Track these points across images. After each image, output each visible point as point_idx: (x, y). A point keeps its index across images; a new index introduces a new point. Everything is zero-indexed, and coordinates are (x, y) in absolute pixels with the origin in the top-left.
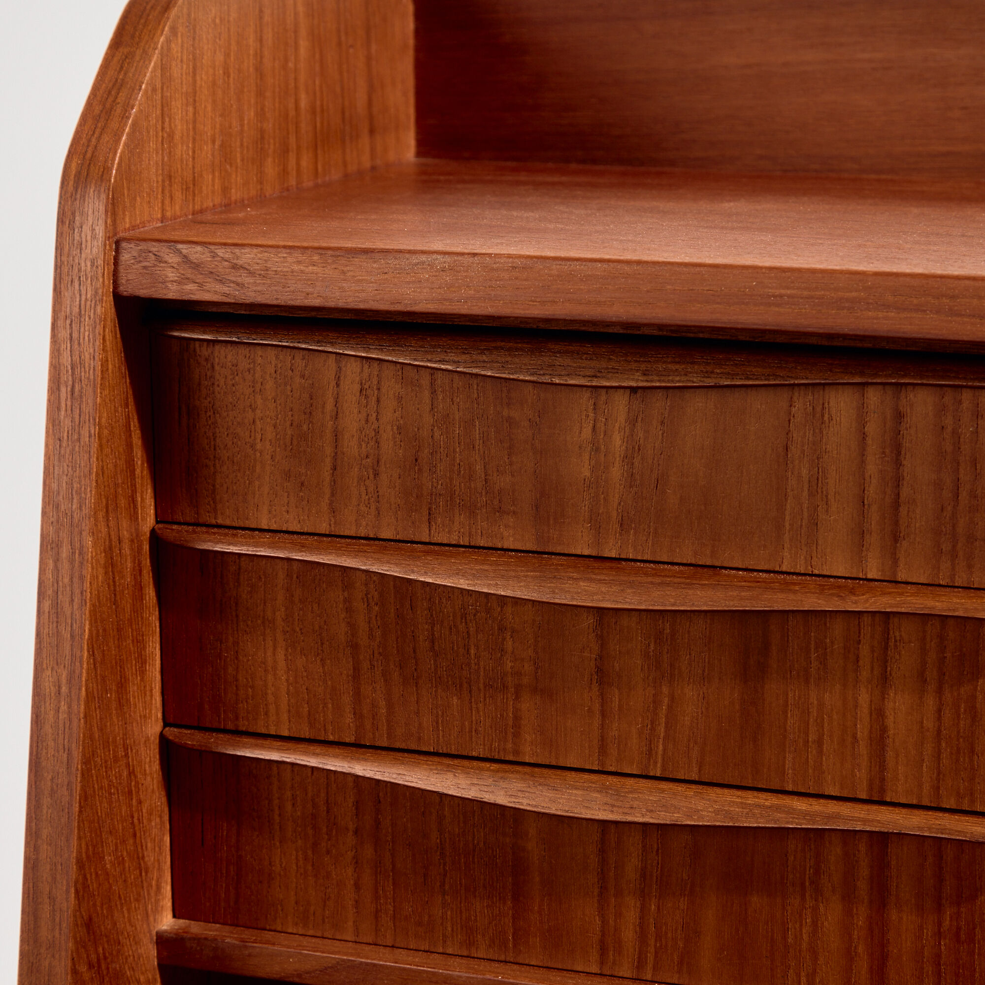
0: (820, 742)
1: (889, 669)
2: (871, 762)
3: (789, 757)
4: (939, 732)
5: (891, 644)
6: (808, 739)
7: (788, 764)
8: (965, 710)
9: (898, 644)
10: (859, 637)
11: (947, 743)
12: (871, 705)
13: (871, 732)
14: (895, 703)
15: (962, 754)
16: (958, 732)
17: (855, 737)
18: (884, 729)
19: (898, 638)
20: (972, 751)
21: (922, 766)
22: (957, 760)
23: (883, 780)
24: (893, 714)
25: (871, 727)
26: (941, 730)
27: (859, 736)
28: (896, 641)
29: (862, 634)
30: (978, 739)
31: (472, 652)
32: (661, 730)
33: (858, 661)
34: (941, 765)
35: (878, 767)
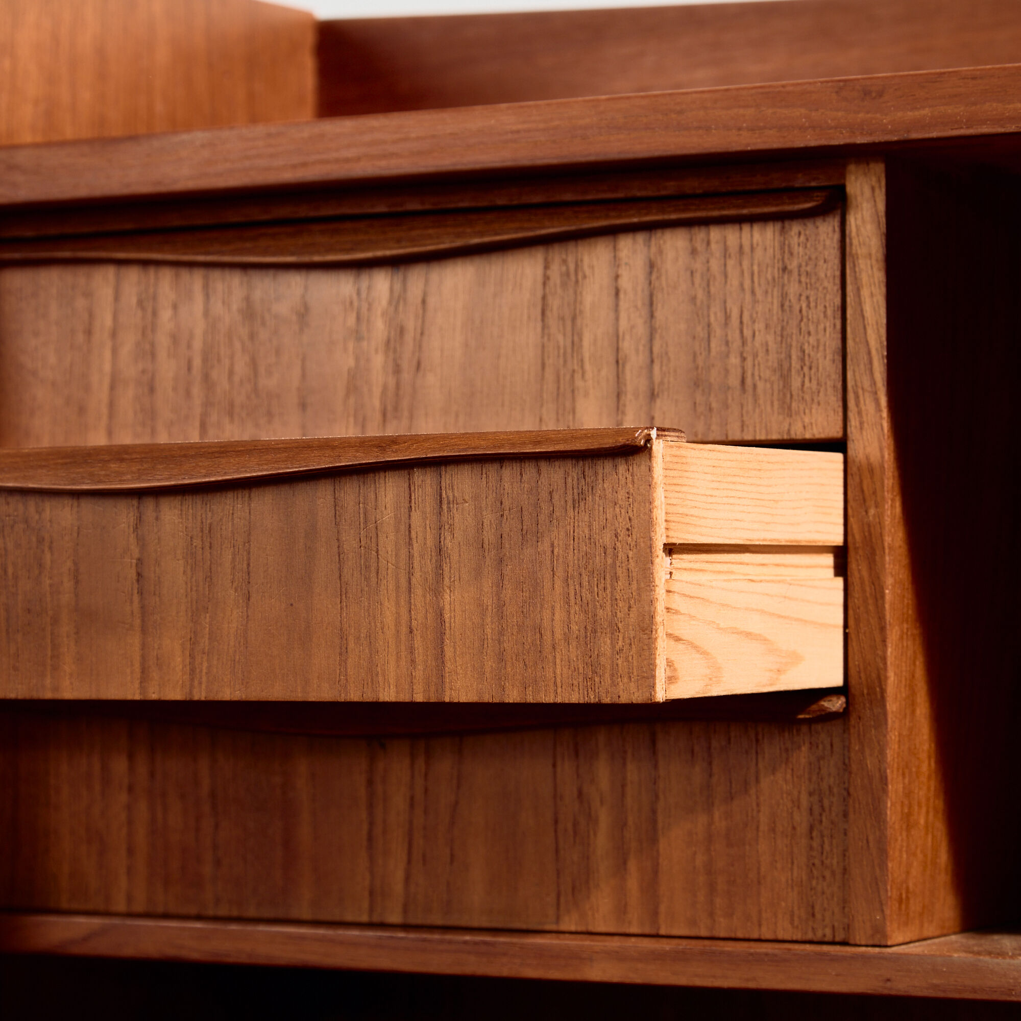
9: (451, 505)
11: (508, 623)
12: (425, 585)
13: (426, 618)
15: (524, 635)
17: (410, 625)
20: (535, 630)
23: (442, 676)
24: (449, 593)
25: (427, 612)
27: (414, 625)
32: (205, 643)
33: (410, 532)
34: (503, 650)
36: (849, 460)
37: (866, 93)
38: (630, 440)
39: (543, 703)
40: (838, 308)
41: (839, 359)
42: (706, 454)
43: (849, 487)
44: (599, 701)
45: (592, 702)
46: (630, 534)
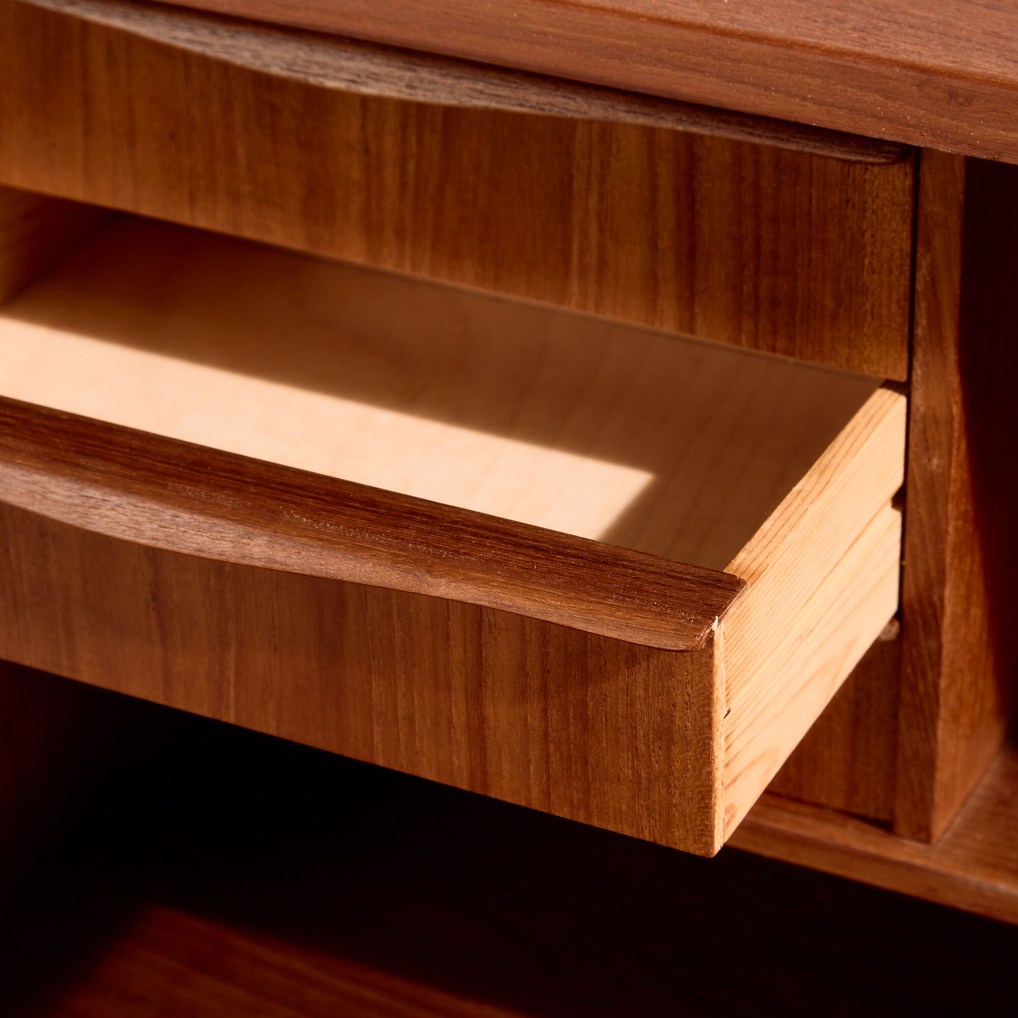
0: (411, 720)
1: (484, 654)
2: (470, 752)
3: (377, 729)
4: (546, 734)
5: (485, 627)
6: (397, 715)
7: (377, 738)
8: (575, 715)
9: (494, 629)
10: (448, 612)
11: (556, 747)
12: (466, 690)
13: (468, 719)
14: (494, 692)
15: (574, 763)
16: (569, 737)
17: (450, 720)
18: (483, 720)
19: (493, 622)
20: (585, 761)
21: (529, 767)
22: (569, 768)
23: (485, 774)
24: (492, 705)
25: (468, 714)
26: (548, 732)
27: (454, 721)
28: (490, 625)
29: (451, 610)
30: (591, 749)
31: (12, 551)
32: (231, 674)
33: (448, 640)
34: (551, 769)
35: (478, 760)
36: (913, 407)
37: (953, 95)
38: (691, 647)
39: (595, 827)
40: (907, 254)
41: (905, 304)
42: (767, 577)
43: (911, 432)
44: (654, 841)
45: (647, 840)
46: (688, 707)
